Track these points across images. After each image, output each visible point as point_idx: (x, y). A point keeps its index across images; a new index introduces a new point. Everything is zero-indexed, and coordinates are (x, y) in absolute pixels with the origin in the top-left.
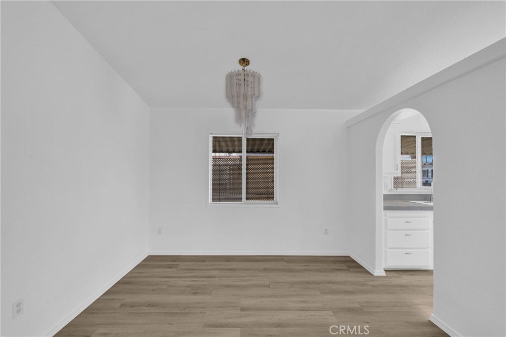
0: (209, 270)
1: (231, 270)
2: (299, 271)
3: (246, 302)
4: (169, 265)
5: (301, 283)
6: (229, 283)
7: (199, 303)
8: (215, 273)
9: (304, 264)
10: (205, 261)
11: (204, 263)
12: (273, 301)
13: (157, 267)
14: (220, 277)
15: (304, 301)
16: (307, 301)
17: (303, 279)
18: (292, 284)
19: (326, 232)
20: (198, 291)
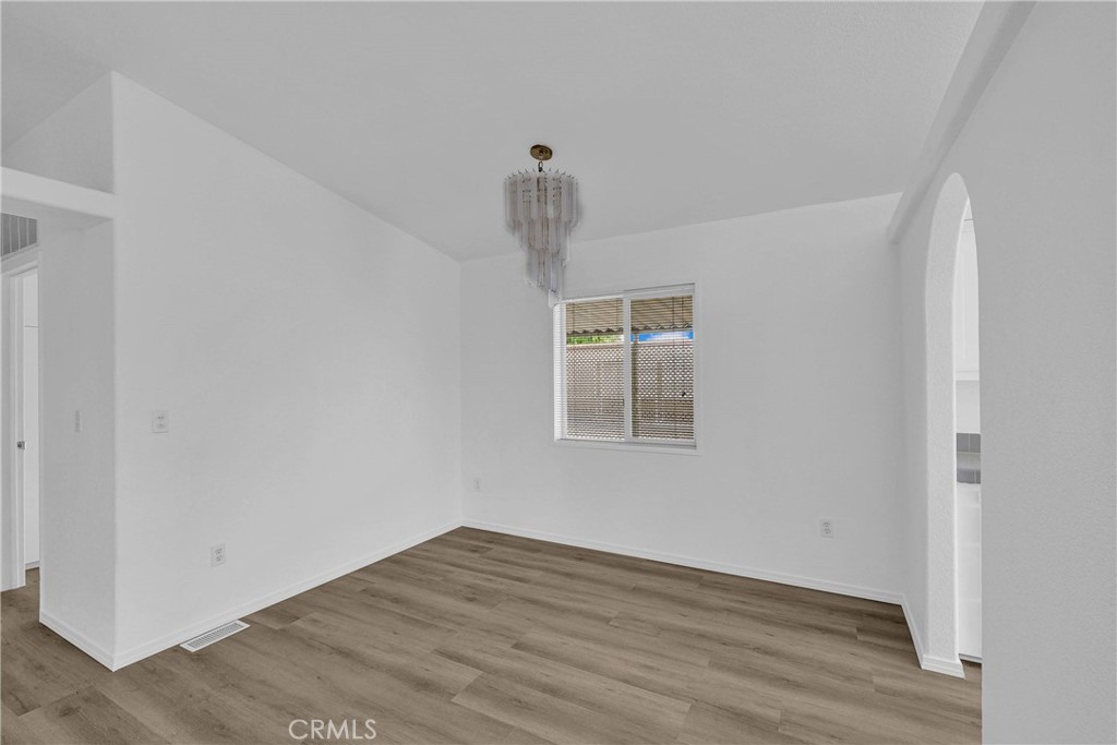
0: (530, 567)
1: (568, 575)
2: (709, 609)
3: (535, 636)
4: (477, 547)
5: (686, 632)
6: (543, 598)
7: (463, 616)
8: (535, 575)
9: (736, 598)
10: (538, 551)
11: (535, 555)
12: (588, 649)
13: (455, 547)
14: (537, 584)
15: (651, 668)
16: (658, 669)
17: (697, 626)
18: (662, 629)
19: (827, 528)
20: (478, 597)
